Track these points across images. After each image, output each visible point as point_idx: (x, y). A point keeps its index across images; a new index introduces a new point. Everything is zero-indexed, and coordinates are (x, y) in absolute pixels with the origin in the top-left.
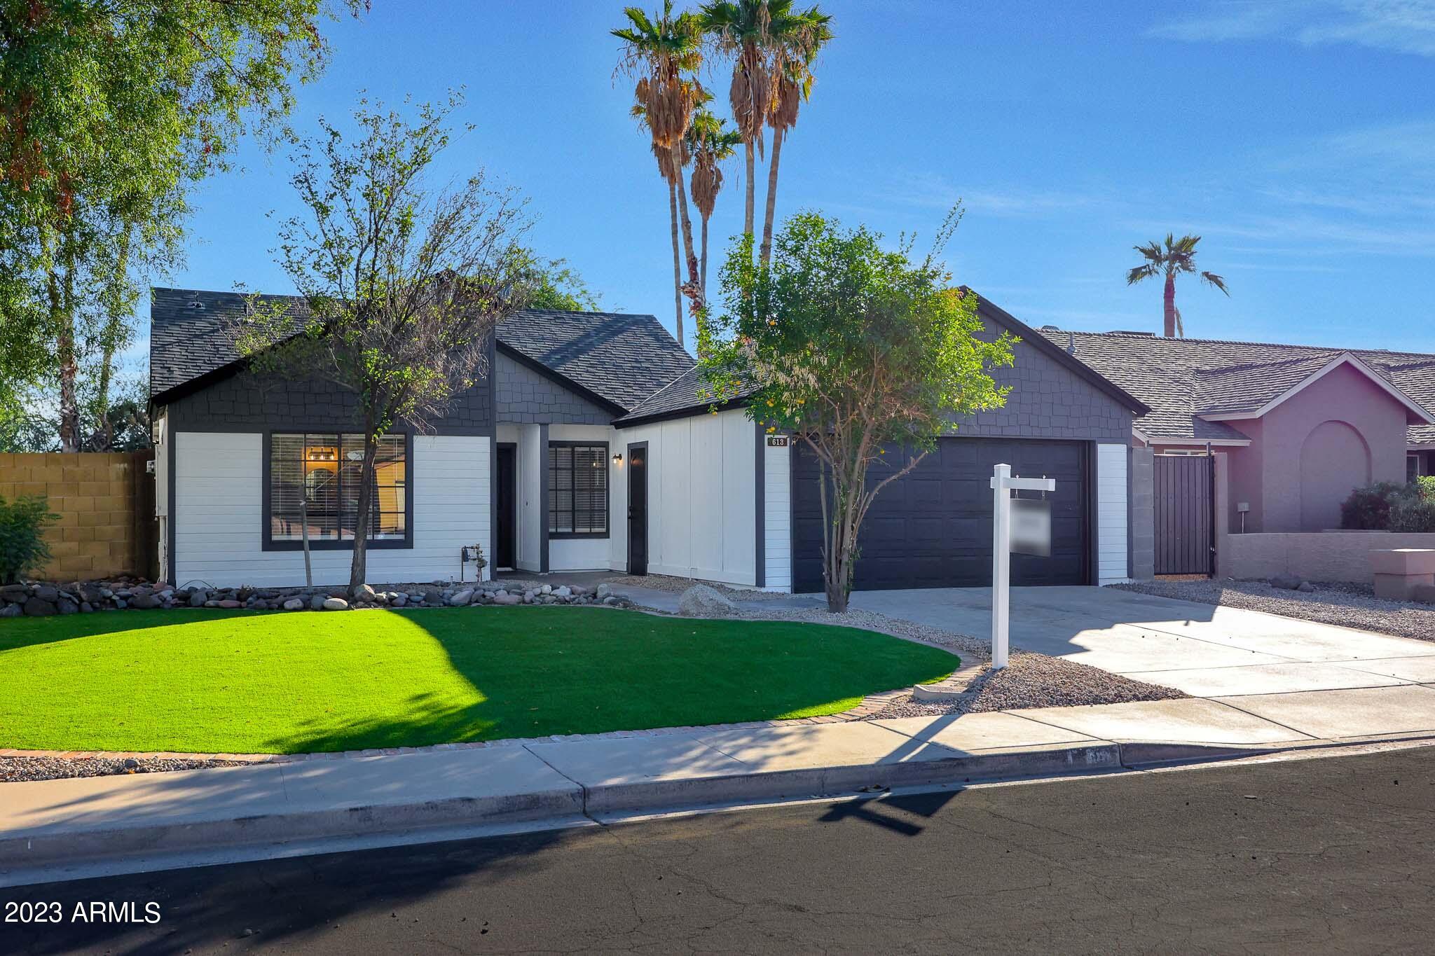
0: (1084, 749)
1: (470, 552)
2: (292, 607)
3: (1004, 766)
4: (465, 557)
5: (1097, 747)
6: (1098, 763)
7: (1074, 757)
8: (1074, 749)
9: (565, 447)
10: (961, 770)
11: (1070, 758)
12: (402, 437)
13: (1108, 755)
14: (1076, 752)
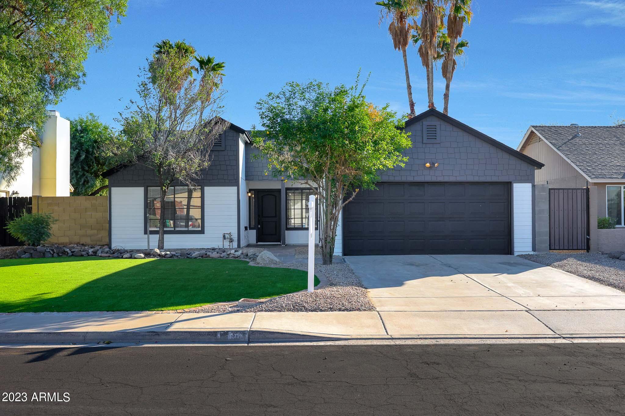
0: (228, 332)
1: (226, 236)
2: (125, 257)
3: (181, 337)
4: (224, 237)
5: (235, 331)
6: (235, 339)
7: (221, 335)
8: (222, 331)
9: (291, 190)
10: (157, 337)
11: (219, 335)
12: (200, 187)
13: (241, 335)
14: (223, 333)
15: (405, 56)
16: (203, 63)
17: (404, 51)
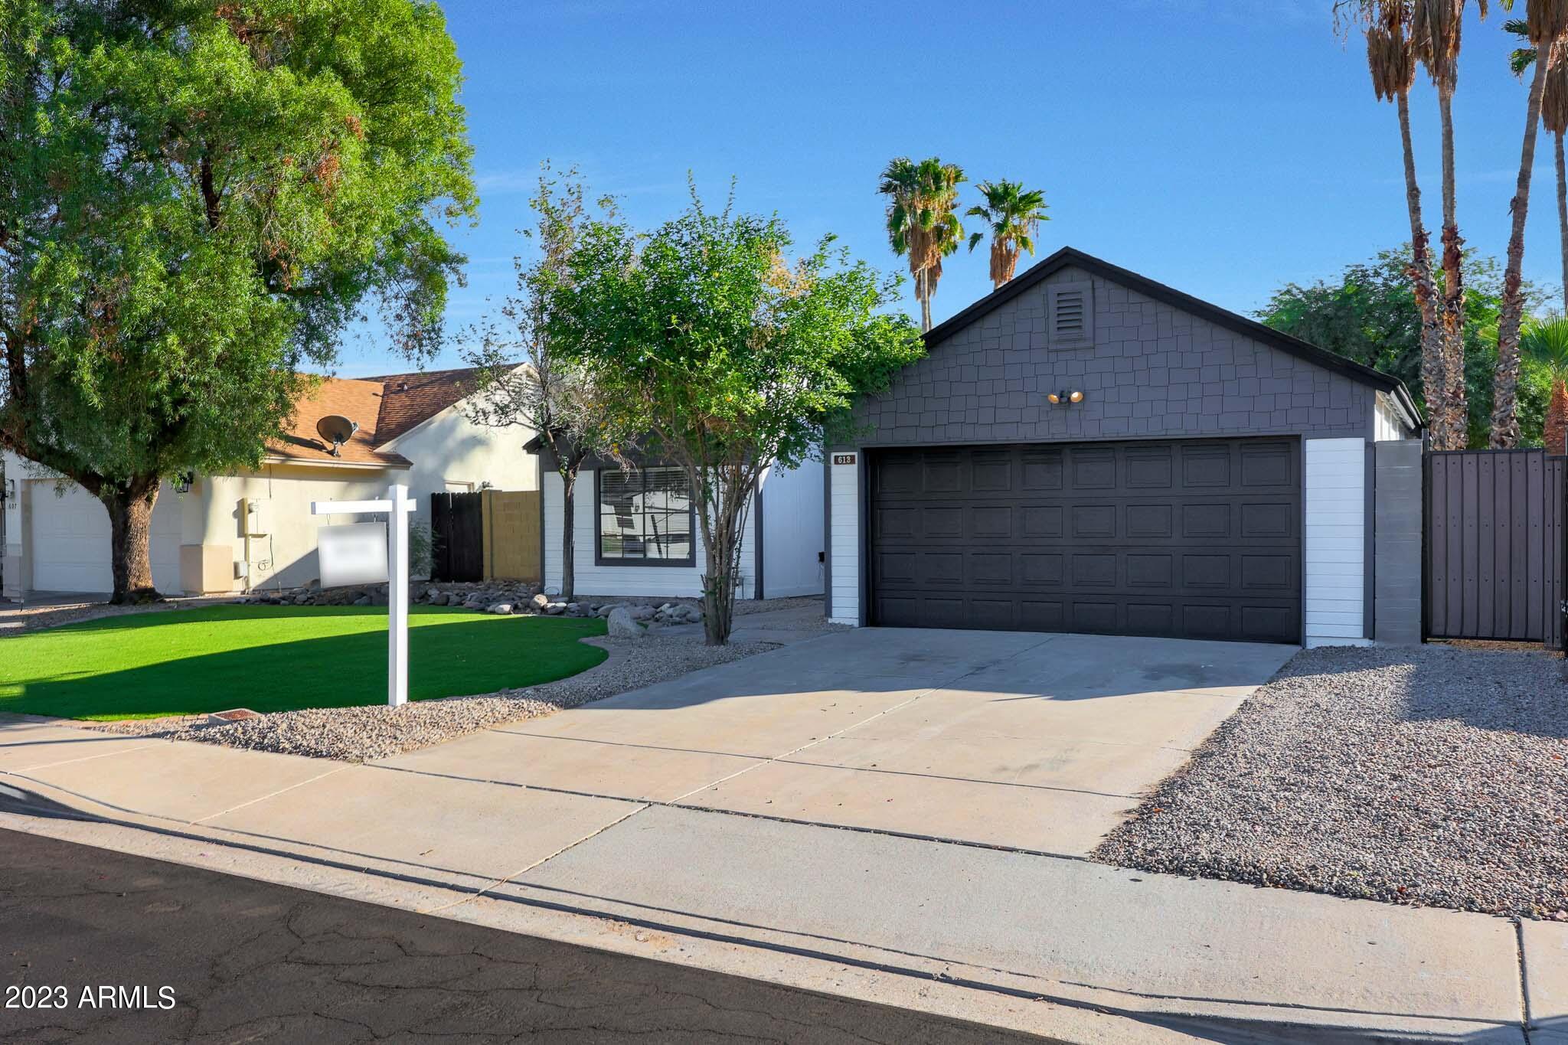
15: (1403, 111)
16: (998, 197)
17: (1403, 100)
